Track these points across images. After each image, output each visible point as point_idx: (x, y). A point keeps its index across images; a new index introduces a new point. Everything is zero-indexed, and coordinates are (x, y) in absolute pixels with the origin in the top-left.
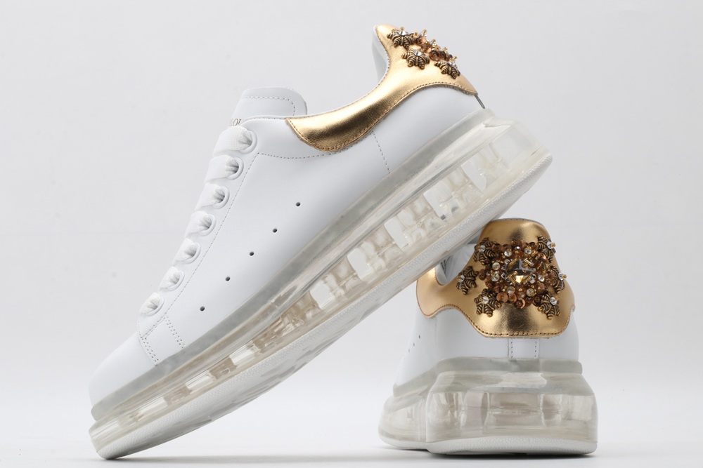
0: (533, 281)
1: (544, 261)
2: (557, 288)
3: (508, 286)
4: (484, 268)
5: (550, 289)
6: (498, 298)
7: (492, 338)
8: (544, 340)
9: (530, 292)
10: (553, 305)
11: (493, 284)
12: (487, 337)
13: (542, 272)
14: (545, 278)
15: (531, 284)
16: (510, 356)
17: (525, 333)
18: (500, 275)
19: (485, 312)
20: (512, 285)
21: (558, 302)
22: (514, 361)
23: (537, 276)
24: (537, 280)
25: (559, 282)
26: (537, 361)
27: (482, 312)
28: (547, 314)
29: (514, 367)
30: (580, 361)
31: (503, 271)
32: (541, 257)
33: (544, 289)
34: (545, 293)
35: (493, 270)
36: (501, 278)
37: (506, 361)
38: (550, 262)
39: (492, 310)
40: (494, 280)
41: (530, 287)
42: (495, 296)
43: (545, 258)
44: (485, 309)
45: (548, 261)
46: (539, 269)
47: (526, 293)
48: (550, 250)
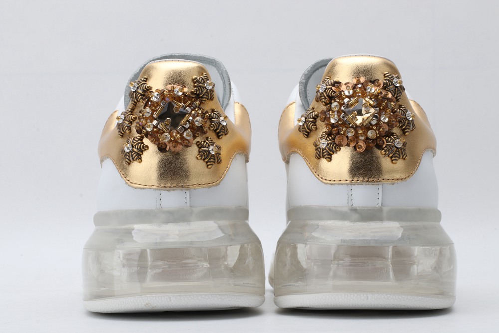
0: (374, 122)
1: (390, 100)
2: (405, 129)
3: (348, 128)
4: (324, 108)
5: (396, 130)
6: (337, 141)
7: (332, 184)
8: (388, 186)
9: (370, 134)
10: (397, 148)
11: (333, 125)
12: (326, 184)
13: (386, 112)
14: (389, 118)
15: (372, 126)
16: (350, 205)
17: (366, 179)
18: (339, 116)
19: (324, 157)
20: (352, 127)
21: (404, 144)
22: (355, 210)
23: (380, 116)
24: (379, 120)
25: (407, 122)
26: (380, 210)
27: (321, 157)
28: (391, 157)
29: (355, 216)
30: (438, 209)
31: (343, 111)
32: (386, 95)
33: (387, 130)
34: (389, 134)
35: (332, 110)
36: (340, 120)
37: (346, 209)
38: (397, 101)
39: (331, 155)
40: (333, 121)
41: (372, 129)
42: (334, 139)
43: (390, 96)
44: (323, 153)
45: (395, 100)
46: (384, 109)
47: (366, 135)
48: (397, 87)
